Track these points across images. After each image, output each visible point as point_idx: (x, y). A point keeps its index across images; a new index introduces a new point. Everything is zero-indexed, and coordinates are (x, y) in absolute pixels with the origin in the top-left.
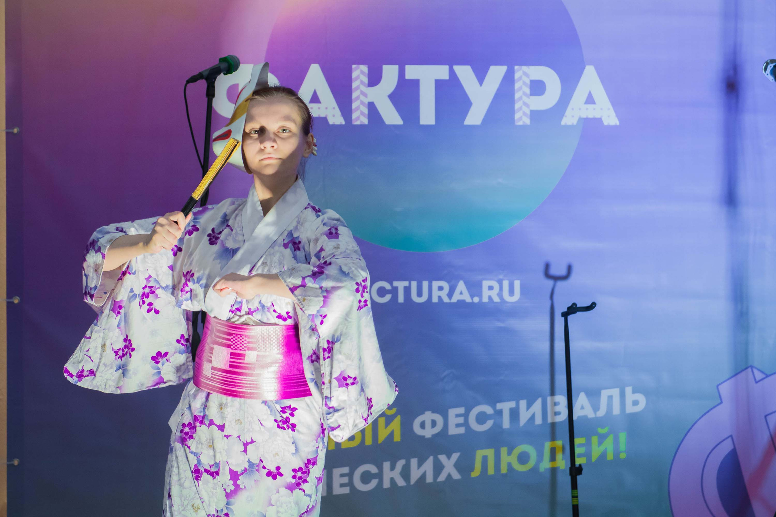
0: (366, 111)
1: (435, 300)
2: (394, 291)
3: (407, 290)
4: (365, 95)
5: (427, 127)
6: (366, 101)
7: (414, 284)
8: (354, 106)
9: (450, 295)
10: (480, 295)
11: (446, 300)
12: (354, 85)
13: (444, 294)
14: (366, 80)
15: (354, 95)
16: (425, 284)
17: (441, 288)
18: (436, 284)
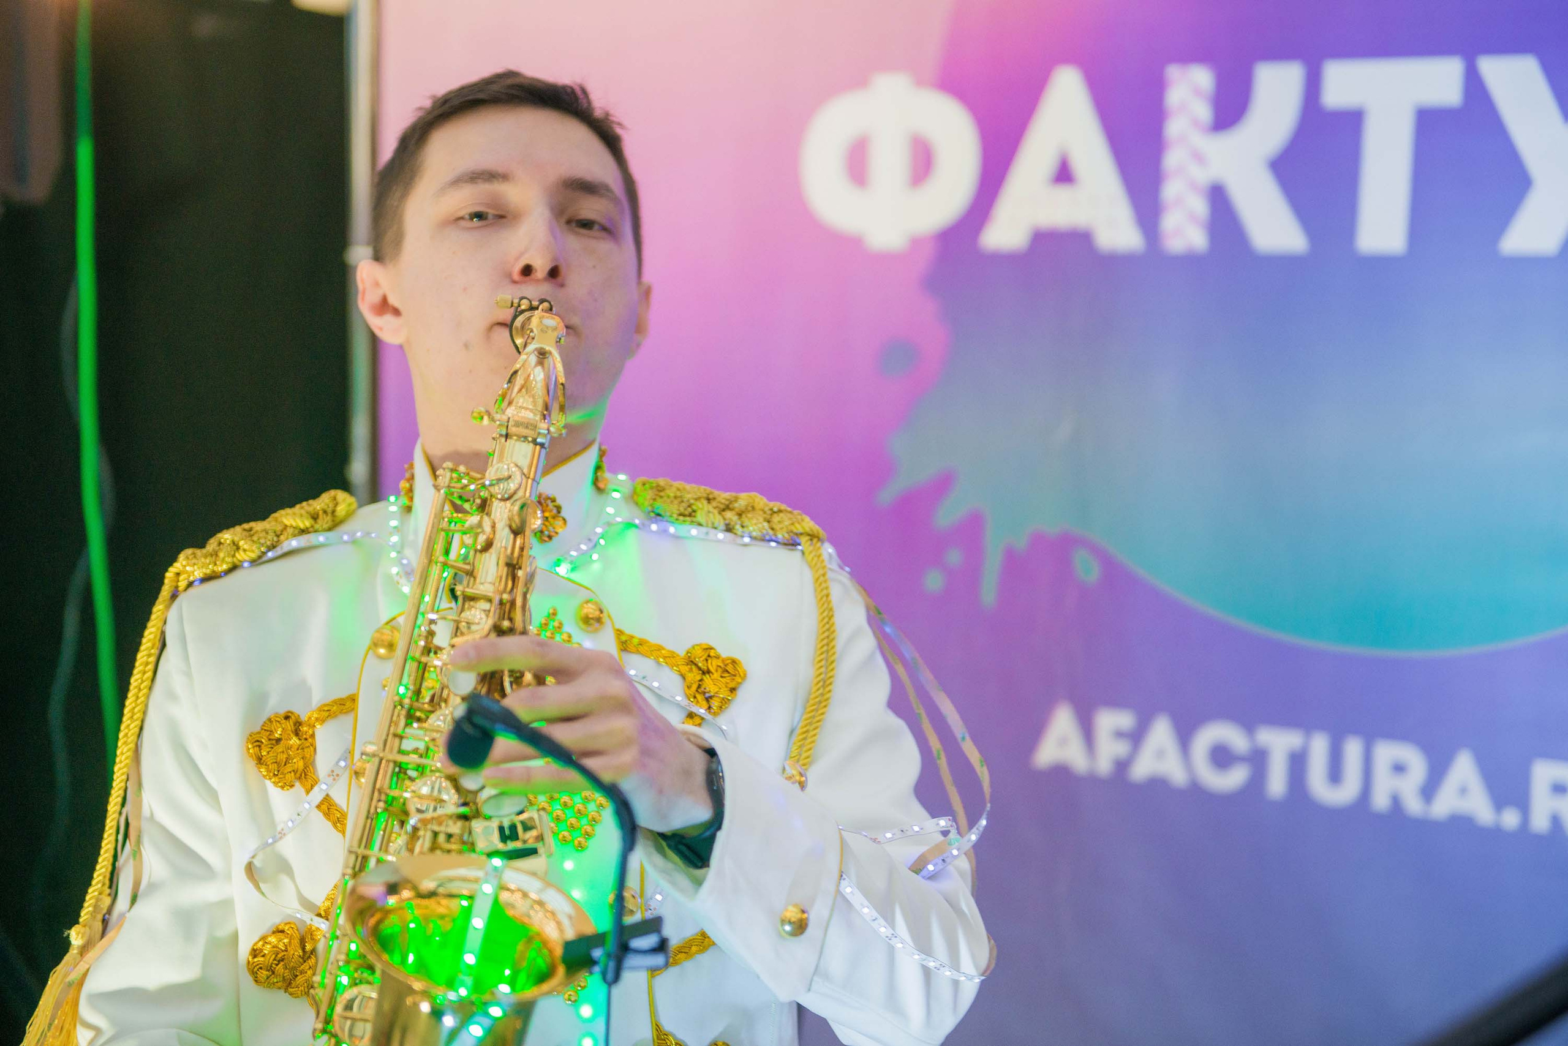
0: (1200, 206)
1: (1380, 801)
2: (1258, 759)
3: (1298, 762)
4: (1199, 157)
5: (1380, 263)
6: (1203, 176)
7: (1319, 747)
8: (1172, 190)
9: (1429, 791)
10: (1523, 805)
11: (1413, 805)
12: (1174, 128)
13: (1409, 788)
14: (1203, 112)
15: (1173, 159)
16: (1353, 749)
17: (1399, 768)
18: (1386, 752)
